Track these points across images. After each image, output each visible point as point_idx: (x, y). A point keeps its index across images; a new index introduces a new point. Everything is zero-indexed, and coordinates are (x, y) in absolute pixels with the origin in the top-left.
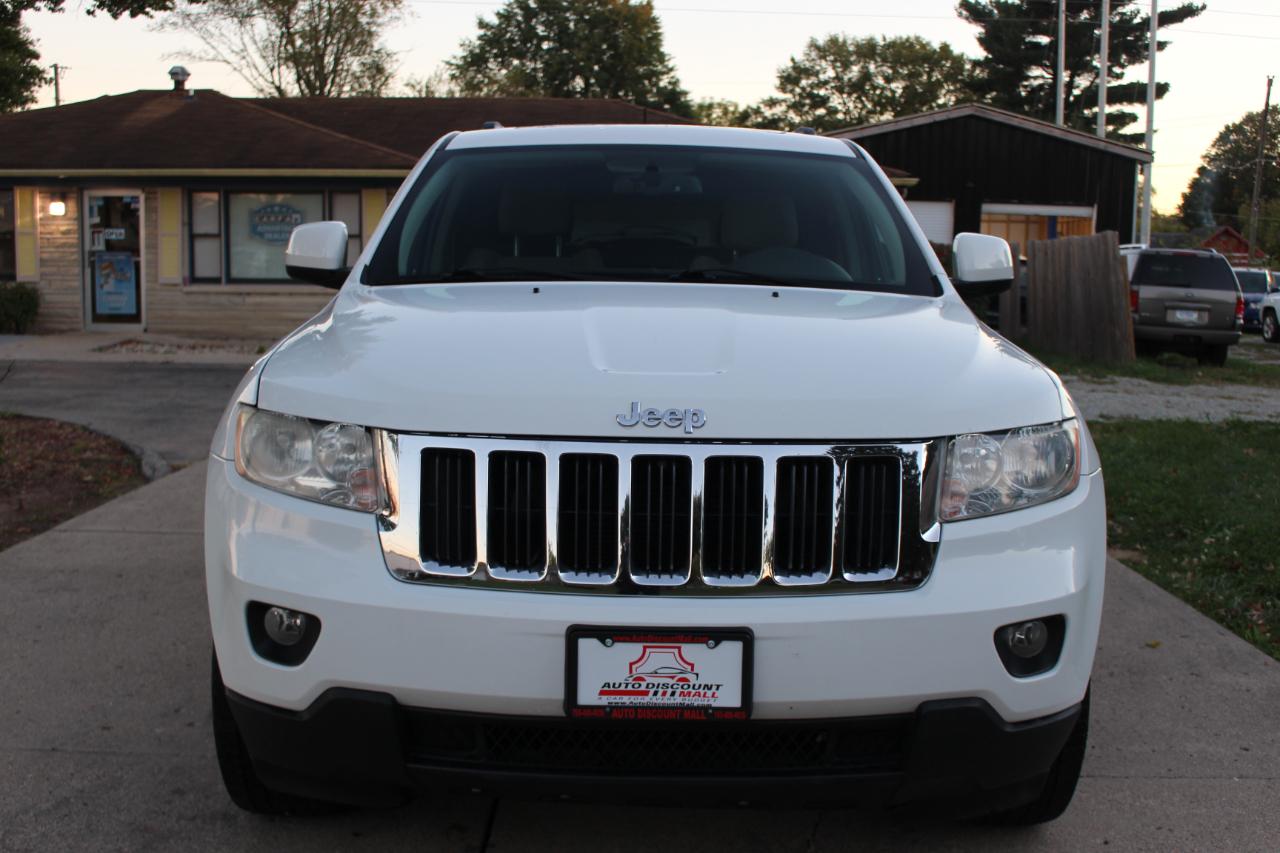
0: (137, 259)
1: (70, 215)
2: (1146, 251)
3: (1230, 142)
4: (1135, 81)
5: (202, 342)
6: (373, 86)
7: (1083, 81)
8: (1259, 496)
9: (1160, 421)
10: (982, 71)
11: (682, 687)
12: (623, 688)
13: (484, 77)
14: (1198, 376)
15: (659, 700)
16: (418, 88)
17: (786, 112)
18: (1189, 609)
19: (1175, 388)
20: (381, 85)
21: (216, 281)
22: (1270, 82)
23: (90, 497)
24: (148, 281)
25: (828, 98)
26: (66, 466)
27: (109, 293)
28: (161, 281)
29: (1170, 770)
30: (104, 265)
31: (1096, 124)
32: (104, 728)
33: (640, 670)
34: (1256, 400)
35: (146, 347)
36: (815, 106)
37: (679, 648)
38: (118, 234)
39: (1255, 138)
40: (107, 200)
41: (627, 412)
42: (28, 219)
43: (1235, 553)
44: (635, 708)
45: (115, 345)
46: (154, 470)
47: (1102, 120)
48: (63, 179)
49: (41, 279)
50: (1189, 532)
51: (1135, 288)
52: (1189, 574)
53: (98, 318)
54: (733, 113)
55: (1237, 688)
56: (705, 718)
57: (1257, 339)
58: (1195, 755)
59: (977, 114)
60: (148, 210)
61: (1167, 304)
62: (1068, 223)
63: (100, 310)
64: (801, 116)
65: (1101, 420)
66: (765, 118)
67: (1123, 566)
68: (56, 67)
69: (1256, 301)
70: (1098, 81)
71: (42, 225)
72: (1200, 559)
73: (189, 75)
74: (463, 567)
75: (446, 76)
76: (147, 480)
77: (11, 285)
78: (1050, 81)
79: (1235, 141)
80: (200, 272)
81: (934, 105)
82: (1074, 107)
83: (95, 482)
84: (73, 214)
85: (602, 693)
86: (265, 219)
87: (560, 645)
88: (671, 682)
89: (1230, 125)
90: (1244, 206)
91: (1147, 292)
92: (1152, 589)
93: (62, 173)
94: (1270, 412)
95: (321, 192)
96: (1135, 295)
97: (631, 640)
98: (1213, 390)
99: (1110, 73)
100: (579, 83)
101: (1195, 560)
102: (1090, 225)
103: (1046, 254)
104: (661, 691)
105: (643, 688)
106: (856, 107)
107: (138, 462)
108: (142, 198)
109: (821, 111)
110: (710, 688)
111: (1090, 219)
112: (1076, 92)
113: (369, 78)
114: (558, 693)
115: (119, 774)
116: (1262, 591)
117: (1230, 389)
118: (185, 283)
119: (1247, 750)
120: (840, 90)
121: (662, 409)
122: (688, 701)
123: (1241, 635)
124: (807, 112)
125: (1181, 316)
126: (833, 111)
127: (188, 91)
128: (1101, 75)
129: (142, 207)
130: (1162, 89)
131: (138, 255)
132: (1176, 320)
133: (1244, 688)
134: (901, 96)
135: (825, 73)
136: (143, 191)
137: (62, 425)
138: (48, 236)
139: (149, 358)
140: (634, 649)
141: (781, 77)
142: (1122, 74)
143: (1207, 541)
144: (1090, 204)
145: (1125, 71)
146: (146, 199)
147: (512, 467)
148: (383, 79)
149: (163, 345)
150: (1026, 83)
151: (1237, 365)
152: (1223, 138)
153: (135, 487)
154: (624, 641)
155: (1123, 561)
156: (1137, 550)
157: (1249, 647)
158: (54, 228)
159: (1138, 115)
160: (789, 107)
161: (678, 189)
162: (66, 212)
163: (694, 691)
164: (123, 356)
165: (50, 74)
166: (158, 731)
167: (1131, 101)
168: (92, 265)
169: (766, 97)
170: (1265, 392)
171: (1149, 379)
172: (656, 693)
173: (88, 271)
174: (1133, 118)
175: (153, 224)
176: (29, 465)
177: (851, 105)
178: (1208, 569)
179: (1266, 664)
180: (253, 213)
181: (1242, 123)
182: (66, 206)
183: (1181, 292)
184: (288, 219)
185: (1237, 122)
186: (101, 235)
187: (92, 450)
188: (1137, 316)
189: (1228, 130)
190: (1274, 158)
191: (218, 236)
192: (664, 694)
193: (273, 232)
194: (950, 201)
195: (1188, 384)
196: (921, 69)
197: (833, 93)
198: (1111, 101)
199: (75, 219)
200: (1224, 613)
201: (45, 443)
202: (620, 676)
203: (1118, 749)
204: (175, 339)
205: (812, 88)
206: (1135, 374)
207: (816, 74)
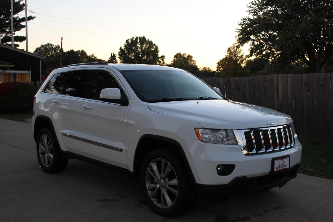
4: (17, 35)
22: (62, 39)
37: (283, 159)
44: (279, 171)
70: (7, 35)
79: (39, 52)
85: (276, 169)
87: (271, 162)
89: (38, 48)
104: (281, 167)
111: (29, 74)
122: (284, 168)
142: (14, 33)
144: (29, 70)
159: (19, 45)
167: (17, 41)
181: (40, 47)
202: (278, 165)
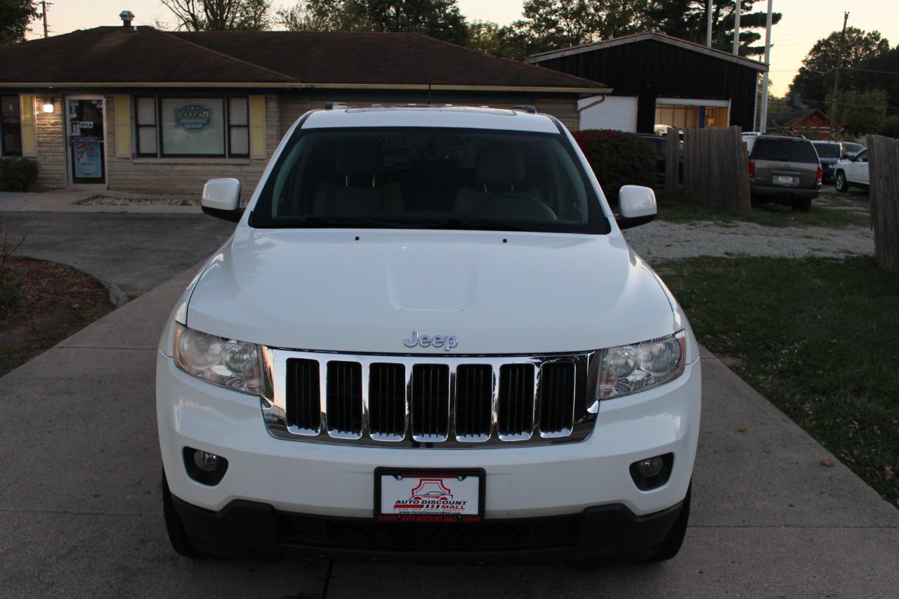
0: (102, 141)
1: (57, 112)
2: (760, 136)
3: (821, 51)
4: (759, 11)
5: (145, 196)
6: (256, 14)
7: (725, 12)
8: (819, 317)
9: (763, 257)
10: (659, 4)
11: (443, 503)
12: (408, 503)
13: (330, 7)
14: (791, 220)
15: (430, 510)
16: (285, 15)
17: (530, 31)
18: (768, 403)
19: (775, 230)
20: (261, 13)
21: (154, 156)
22: (846, 16)
23: (78, 321)
24: (109, 156)
25: (558, 21)
26: (61, 298)
27: (83, 164)
28: (117, 156)
29: (744, 521)
30: (80, 145)
31: (733, 40)
32: (95, 496)
33: (418, 493)
34: (827, 239)
35: (108, 201)
36: (548, 27)
37: (441, 481)
38: (89, 124)
39: (837, 49)
40: (81, 102)
41: (410, 337)
42: (29, 116)
43: (800, 362)
44: (415, 516)
45: (88, 200)
46: (118, 299)
47: (737, 38)
48: (52, 89)
49: (39, 155)
50: (773, 345)
51: (752, 161)
52: (770, 377)
53: (77, 180)
54: (495, 31)
55: (791, 461)
56: (455, 521)
57: (832, 189)
58: (761, 511)
59: (654, 38)
60: (109, 109)
61: (773, 172)
62: (712, 109)
63: (78, 175)
64: (539, 33)
65: (725, 256)
66: (515, 34)
67: (730, 371)
68: (43, 3)
69: (833, 163)
70: (734, 12)
71: (38, 119)
72: (777, 367)
73: (134, 16)
74: (313, 429)
75: (304, 7)
76: (114, 307)
77: (19, 159)
78: (703, 11)
79: (824, 51)
80: (143, 150)
81: (627, 26)
82: (719, 28)
83: (80, 308)
84: (59, 112)
85: (396, 506)
86: (185, 115)
87: (371, 478)
88: (436, 500)
90: (828, 95)
91: (760, 164)
92: (746, 388)
93: (51, 85)
94: (835, 250)
95: (222, 97)
96: (752, 167)
97: (413, 476)
98: (800, 231)
99: (743, 6)
100: (392, 10)
101: (775, 367)
102: (727, 112)
103: (695, 138)
104: (430, 505)
105: (420, 503)
106: (575, 28)
107: (108, 293)
108: (104, 101)
109: (553, 30)
110: (460, 504)
111: (727, 108)
112: (721, 19)
113: (253, 8)
114: (370, 505)
115: (106, 529)
116: (814, 390)
117: (811, 230)
118: (133, 157)
119: (792, 506)
120: (565, 16)
121: (431, 336)
122: (447, 511)
123: (797, 422)
124: (543, 31)
125: (782, 180)
126: (560, 30)
127: (133, 27)
128: (737, 7)
129: (104, 107)
130: (776, 18)
131: (102, 139)
132: (778, 183)
133: (794, 462)
134: (605, 20)
135: (555, 4)
136: (105, 97)
137: (58, 265)
138: (43, 126)
139: (111, 209)
140: (414, 482)
141: (526, 8)
142: (751, 7)
143: (784, 352)
144: (727, 99)
145: (753, 5)
146: (107, 102)
147: (341, 370)
148: (262, 8)
149: (120, 199)
150: (687, 13)
151: (818, 210)
152: (816, 49)
153: (106, 313)
154: (409, 477)
155: (730, 367)
156: (739, 357)
157: (801, 431)
158: (46, 121)
159: (761, 35)
160: (531, 27)
161: (447, 157)
162: (54, 110)
163: (450, 506)
164: (94, 208)
165: (39, 10)
166: (128, 497)
167: (756, 26)
168: (72, 145)
169: (516, 21)
170: (833, 232)
171: (759, 223)
172: (428, 506)
173: (70, 149)
174: (758, 37)
175: (112, 119)
176: (37, 297)
177: (573, 26)
178: (782, 373)
179: (810, 444)
180: (177, 111)
181: (829, 39)
182: (54, 107)
183: (782, 164)
184: (201, 115)
185: (826, 38)
186: (78, 126)
187: (77, 284)
188: (753, 180)
189: (820, 44)
190: (849, 63)
191: (155, 126)
192: (433, 507)
193: (191, 124)
194: (635, 96)
195: (785, 226)
196: (619, 3)
197: (561, 18)
198: (743, 25)
199: (60, 115)
200: (788, 406)
201: (47, 280)
202: (406, 497)
203: (714, 507)
204: (127, 195)
205: (547, 15)
206: (750, 220)
207: (550, 5)
